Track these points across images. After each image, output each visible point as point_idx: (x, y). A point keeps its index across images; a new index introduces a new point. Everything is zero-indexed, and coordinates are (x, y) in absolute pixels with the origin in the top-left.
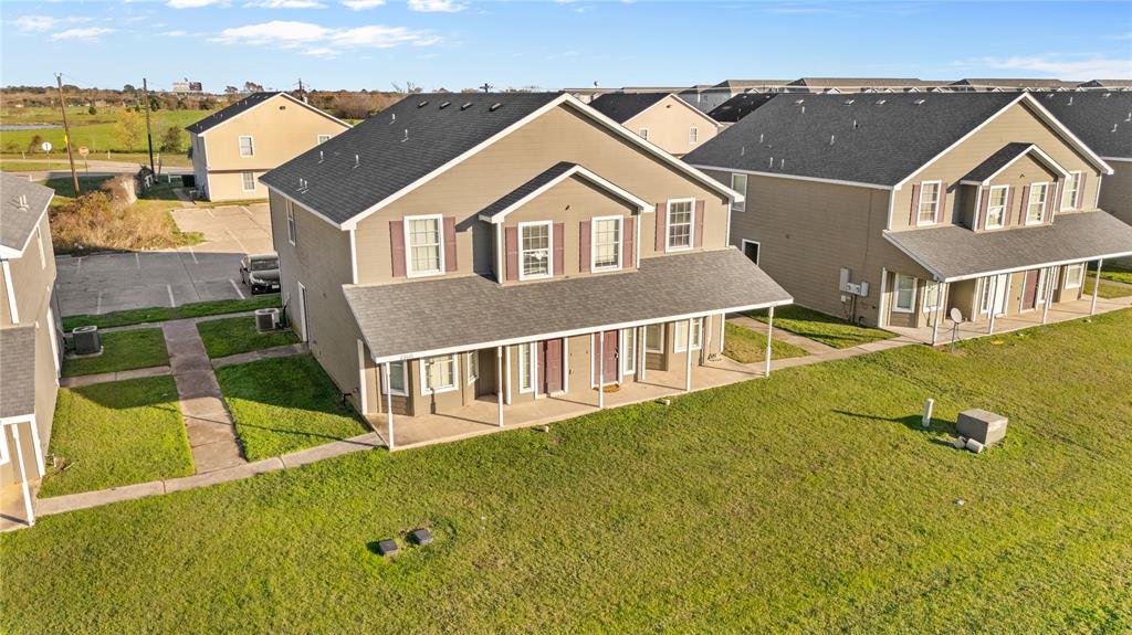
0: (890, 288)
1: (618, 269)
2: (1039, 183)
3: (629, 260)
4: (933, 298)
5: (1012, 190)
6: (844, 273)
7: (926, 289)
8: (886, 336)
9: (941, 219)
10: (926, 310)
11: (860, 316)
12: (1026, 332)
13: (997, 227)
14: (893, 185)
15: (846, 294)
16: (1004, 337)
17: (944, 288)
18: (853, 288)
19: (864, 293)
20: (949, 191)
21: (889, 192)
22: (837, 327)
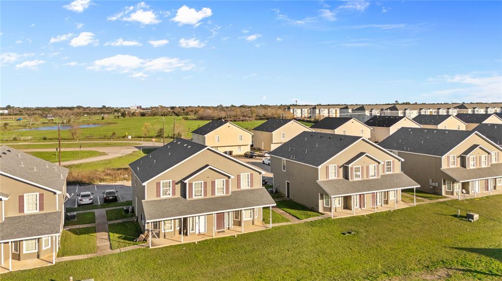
0: (445, 184)
1: (376, 177)
2: (484, 156)
3: (378, 175)
4: (457, 187)
5: (476, 157)
6: (431, 180)
7: (455, 184)
8: (445, 197)
9: (457, 165)
10: (456, 191)
11: (437, 192)
12: (486, 197)
13: (473, 168)
14: (442, 156)
15: (431, 186)
16: (479, 198)
17: (460, 184)
18: (434, 184)
19: (437, 186)
20: (458, 157)
21: (441, 158)
22: (430, 195)
